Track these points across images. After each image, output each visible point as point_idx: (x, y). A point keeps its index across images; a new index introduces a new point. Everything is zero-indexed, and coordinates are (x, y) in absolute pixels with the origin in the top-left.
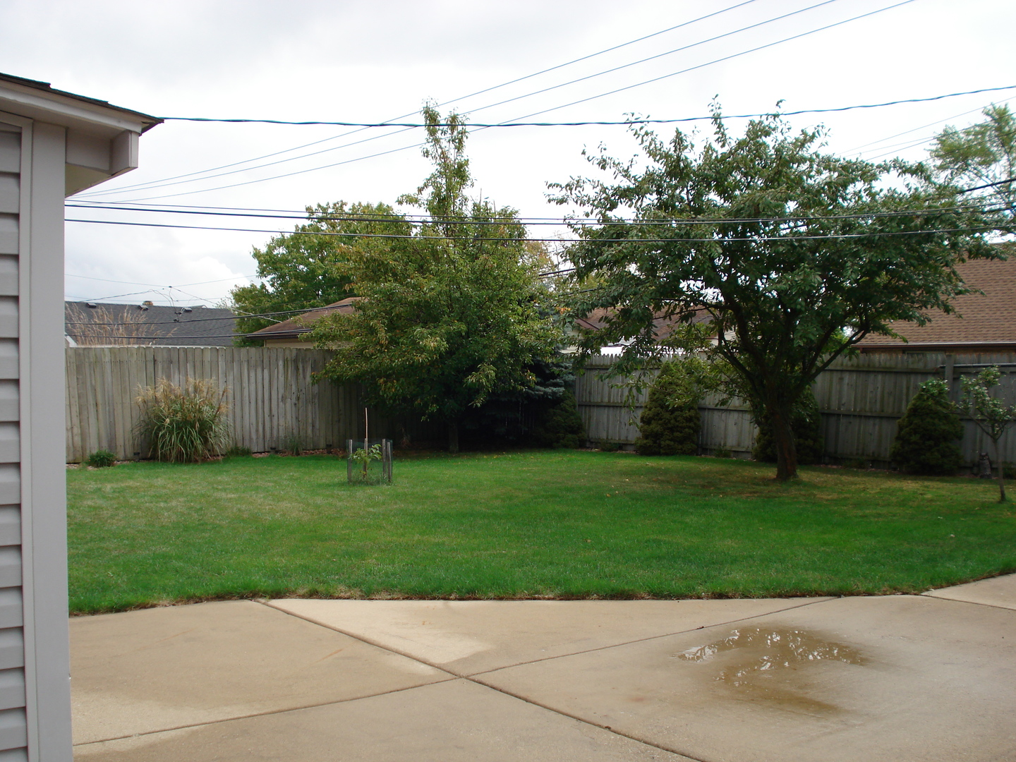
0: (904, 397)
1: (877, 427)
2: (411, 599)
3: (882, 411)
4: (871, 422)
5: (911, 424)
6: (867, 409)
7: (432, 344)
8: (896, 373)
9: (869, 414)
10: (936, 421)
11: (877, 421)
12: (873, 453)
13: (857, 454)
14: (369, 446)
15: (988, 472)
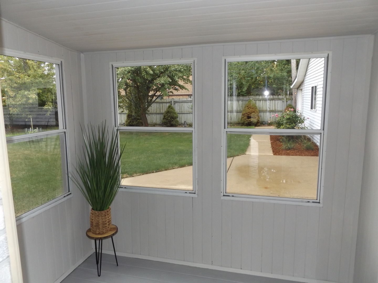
0: (162, 109)
1: (155, 116)
2: (144, 174)
3: (156, 112)
4: (154, 115)
5: (167, 115)
6: (152, 112)
7: (34, 97)
8: (159, 103)
9: (153, 113)
10: (174, 114)
11: (155, 115)
12: (155, 123)
13: (151, 123)
14: (33, 130)
15: (186, 125)
